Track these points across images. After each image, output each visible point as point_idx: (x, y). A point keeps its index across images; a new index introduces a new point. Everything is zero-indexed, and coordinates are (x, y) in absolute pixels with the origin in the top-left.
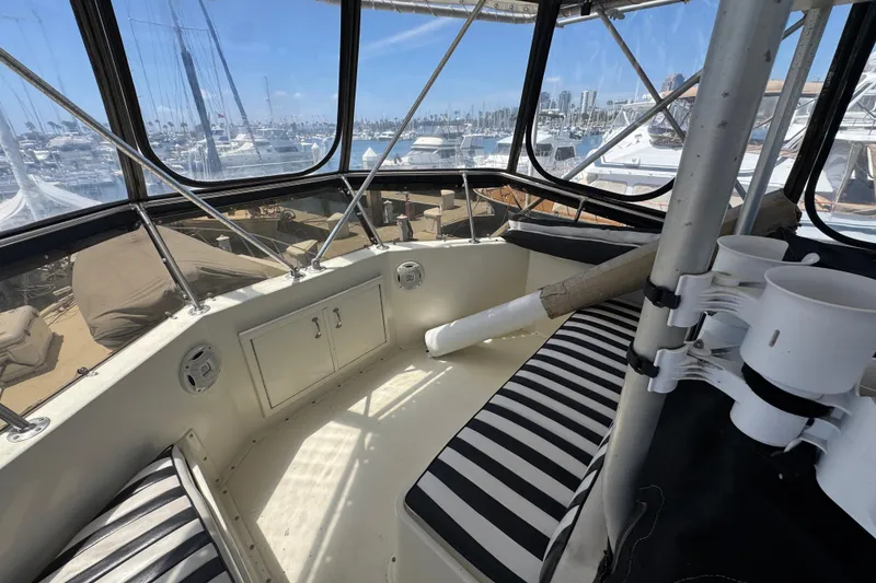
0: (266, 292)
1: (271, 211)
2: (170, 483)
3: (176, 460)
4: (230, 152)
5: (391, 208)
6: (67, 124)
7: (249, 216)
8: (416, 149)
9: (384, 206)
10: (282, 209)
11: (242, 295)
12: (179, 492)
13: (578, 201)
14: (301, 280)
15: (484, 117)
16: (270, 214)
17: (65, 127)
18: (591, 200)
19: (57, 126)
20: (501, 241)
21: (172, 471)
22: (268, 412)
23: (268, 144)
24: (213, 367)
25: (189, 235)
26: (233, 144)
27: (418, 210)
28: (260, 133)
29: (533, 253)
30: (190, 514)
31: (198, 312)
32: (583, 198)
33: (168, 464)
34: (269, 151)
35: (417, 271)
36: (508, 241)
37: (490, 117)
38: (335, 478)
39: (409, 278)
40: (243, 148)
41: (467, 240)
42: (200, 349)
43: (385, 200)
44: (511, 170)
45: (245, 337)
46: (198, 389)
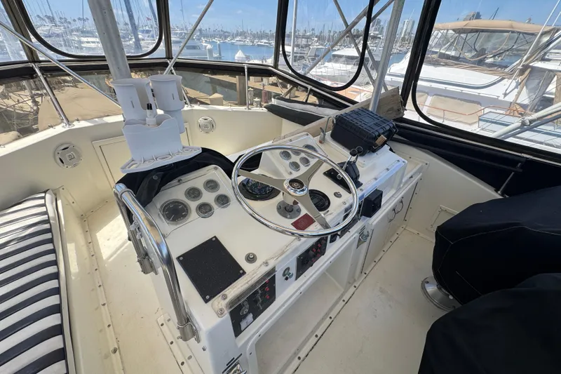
0: (110, 122)
2: (42, 201)
3: (47, 195)
5: (252, 93)
6: (49, 17)
11: (96, 121)
12: (44, 205)
13: (307, 88)
15: (332, 34)
17: (47, 20)
18: (314, 89)
19: (42, 19)
20: (265, 110)
21: (44, 198)
24: (75, 156)
29: (283, 120)
30: (46, 213)
32: (309, 87)
33: (43, 195)
35: (210, 122)
36: (269, 110)
37: (336, 35)
39: (206, 126)
41: (244, 108)
42: (67, 146)
43: (249, 87)
44: (276, 66)
45: (97, 144)
46: (66, 166)
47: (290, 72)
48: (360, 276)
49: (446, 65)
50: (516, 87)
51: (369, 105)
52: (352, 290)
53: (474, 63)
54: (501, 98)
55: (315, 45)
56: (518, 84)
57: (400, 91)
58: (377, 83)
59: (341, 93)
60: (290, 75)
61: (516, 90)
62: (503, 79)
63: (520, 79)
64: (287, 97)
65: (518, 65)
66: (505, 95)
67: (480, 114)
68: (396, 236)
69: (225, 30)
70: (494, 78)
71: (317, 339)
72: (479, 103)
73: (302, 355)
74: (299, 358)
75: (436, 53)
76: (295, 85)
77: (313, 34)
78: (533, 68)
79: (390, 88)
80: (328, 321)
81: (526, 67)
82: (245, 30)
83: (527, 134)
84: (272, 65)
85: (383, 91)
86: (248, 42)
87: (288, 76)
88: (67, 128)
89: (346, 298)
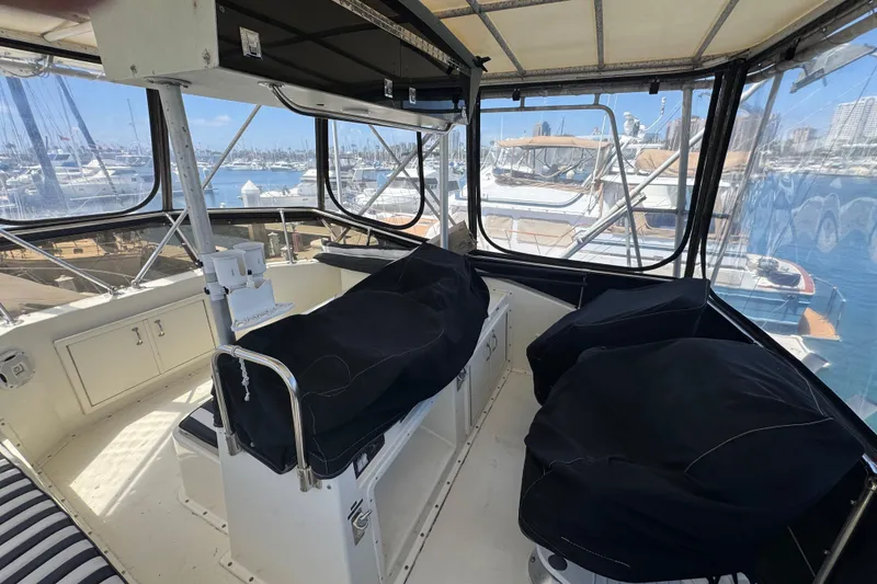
0: (83, 307)
1: (130, 246)
4: (80, 180)
5: (276, 239)
7: (102, 253)
8: (307, 181)
9: (268, 238)
10: (144, 243)
11: (58, 310)
13: (365, 229)
14: (119, 297)
16: (130, 250)
18: (374, 229)
20: (315, 261)
22: (88, 410)
23: (134, 172)
24: (26, 368)
25: (15, 275)
26: (85, 171)
27: (306, 240)
28: (123, 159)
29: (343, 270)
31: (11, 324)
32: (369, 228)
34: (134, 180)
36: (320, 261)
38: (149, 447)
40: (96, 176)
41: (286, 262)
42: (12, 354)
43: (270, 232)
44: (321, 207)
45: (61, 344)
46: (10, 385)
47: (340, 212)
48: (471, 431)
49: (523, 184)
50: (597, 202)
51: (439, 242)
52: (466, 448)
53: (550, 180)
54: (587, 215)
55: (360, 166)
56: (598, 199)
57: (467, 224)
58: (442, 217)
59: (408, 231)
60: (341, 216)
61: (598, 206)
62: (582, 195)
63: (597, 193)
64: (342, 242)
65: (591, 180)
66: (590, 211)
67: (572, 234)
68: (502, 381)
69: (213, 151)
70: (574, 194)
71: (437, 510)
72: (567, 223)
73: (425, 530)
74: (422, 535)
75: (508, 171)
76: (348, 226)
77: (355, 152)
78: (605, 182)
79: (457, 222)
80: (446, 487)
81: (598, 182)
82: (249, 149)
83: (589, 247)
84: (317, 206)
85: (450, 226)
86: (254, 164)
87: (339, 218)
88: (11, 327)
89: (461, 458)
